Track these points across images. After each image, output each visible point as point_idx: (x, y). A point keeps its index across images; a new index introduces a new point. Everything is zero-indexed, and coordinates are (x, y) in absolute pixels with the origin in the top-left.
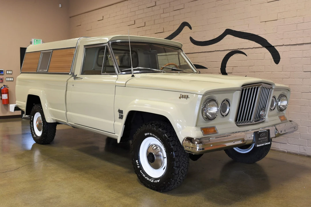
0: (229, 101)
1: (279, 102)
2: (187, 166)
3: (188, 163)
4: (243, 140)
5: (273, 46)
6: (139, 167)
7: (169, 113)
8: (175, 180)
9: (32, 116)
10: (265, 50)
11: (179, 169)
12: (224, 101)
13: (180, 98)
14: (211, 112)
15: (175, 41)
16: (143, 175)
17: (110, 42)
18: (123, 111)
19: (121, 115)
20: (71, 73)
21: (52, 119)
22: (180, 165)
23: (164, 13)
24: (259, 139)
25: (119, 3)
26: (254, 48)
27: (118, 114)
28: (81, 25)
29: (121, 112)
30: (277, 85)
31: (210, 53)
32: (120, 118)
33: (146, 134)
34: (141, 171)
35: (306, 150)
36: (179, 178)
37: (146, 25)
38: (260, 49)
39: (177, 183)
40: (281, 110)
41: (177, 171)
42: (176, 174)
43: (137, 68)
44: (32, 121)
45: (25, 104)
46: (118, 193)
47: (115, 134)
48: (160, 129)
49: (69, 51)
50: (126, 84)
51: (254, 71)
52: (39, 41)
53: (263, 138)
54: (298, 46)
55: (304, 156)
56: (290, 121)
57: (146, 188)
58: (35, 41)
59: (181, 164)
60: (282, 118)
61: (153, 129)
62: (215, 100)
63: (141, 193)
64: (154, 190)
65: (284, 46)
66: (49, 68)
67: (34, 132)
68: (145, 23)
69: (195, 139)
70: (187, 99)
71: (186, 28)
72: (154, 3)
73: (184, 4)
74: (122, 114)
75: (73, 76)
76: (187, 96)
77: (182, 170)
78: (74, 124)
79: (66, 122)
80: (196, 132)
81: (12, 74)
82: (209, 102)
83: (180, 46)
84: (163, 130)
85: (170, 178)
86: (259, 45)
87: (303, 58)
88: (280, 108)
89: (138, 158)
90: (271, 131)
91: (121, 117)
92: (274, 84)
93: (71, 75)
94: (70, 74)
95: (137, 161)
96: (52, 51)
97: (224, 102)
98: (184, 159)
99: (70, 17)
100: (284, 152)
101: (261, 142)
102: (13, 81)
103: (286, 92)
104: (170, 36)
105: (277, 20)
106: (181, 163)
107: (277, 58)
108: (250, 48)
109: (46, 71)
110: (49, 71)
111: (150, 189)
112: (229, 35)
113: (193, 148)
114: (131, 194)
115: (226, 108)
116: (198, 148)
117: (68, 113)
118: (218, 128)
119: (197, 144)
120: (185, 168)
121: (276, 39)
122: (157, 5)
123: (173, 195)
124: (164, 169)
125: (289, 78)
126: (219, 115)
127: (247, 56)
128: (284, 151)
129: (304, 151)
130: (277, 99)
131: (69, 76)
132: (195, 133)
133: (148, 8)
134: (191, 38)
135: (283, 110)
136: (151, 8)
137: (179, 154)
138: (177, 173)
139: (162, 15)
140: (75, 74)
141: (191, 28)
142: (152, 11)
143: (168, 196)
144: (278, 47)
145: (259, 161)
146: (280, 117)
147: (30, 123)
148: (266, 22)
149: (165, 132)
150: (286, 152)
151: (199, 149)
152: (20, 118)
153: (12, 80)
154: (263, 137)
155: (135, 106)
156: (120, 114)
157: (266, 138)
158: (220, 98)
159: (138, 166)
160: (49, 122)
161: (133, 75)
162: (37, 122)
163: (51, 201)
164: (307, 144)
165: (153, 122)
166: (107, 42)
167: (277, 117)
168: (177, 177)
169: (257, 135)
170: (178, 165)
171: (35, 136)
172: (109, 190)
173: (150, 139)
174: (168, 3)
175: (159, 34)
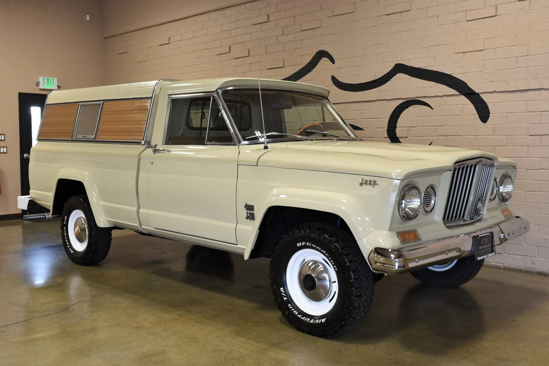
0: (435, 188)
1: (501, 187)
2: (371, 294)
3: (373, 289)
4: (459, 250)
5: (478, 94)
6: (285, 299)
7: (343, 208)
8: (353, 318)
9: (66, 217)
10: (464, 100)
11: (360, 299)
12: (428, 188)
13: (361, 184)
14: (413, 206)
15: (304, 83)
16: (294, 312)
17: (220, 91)
18: (253, 206)
19: (250, 213)
20: (145, 142)
21: (107, 220)
22: (361, 293)
23: (283, 34)
24: (480, 248)
25: (200, 16)
26: (444, 96)
27: (244, 212)
28: (126, 52)
29: (249, 208)
30: (500, 160)
31: (368, 104)
32: (247, 218)
33: (299, 245)
34: (289, 305)
35: (534, 264)
36: (359, 314)
37: (250, 55)
38: (455, 97)
39: (356, 323)
40: (504, 199)
41: (358, 304)
42: (355, 308)
43: (270, 134)
44: (65, 226)
45: (51, 195)
46: (258, 342)
47: (237, 245)
48: (325, 235)
49: (138, 104)
50: (257, 162)
51: (445, 134)
52: (52, 80)
53: (485, 246)
54: (518, 93)
55: (533, 273)
56: (517, 217)
57: (300, 333)
58: (46, 80)
59: (363, 292)
60: (505, 213)
61: (313, 235)
62: (417, 188)
63: (296, 341)
64: (314, 335)
65: (496, 93)
66: (98, 133)
67: (70, 244)
68: (249, 50)
69: (390, 250)
70: (373, 186)
71: (324, 61)
72: (266, 16)
73: (321, 21)
74: (252, 212)
75: (149, 147)
76: (375, 182)
77: (365, 302)
78: (154, 229)
79: (137, 225)
80: (390, 239)
81: (4, 140)
82: (409, 190)
83: (325, 93)
84: (330, 236)
85: (346, 315)
86: (453, 92)
87: (527, 113)
88: (502, 196)
89: (284, 285)
90: (494, 235)
91: (251, 217)
92: (497, 158)
93: (144, 145)
94: (143, 143)
95: (282, 289)
96: (102, 102)
97: (428, 190)
98: (368, 284)
99: (106, 38)
100: (498, 268)
101: (483, 253)
102: (6, 153)
103: (510, 171)
104: (295, 74)
105: (483, 50)
106: (364, 289)
107: (483, 113)
108: (438, 96)
109: (93, 137)
110: (97, 137)
111: (307, 335)
112: (401, 74)
113: (386, 264)
114: (280, 343)
115: (431, 200)
116: (397, 264)
117: (141, 210)
118: (421, 231)
119: (395, 258)
120: (368, 299)
121: (482, 81)
122: (270, 20)
123: (348, 343)
124: (330, 301)
125: (506, 146)
126: (421, 210)
127: (432, 109)
128: (498, 266)
129: (532, 266)
130: (498, 182)
131: (142, 148)
132: (388, 241)
133: (254, 25)
134: (333, 78)
135: (507, 200)
136: (261, 24)
137: (359, 275)
138: (357, 306)
139: (279, 38)
140: (153, 144)
141: (333, 61)
142: (262, 31)
143: (341, 344)
144: (486, 94)
145: (466, 282)
146: (503, 211)
147: (62, 229)
148: (464, 53)
149: (336, 240)
150: (503, 267)
151: (399, 267)
152: (20, 220)
153: (5, 151)
154: (485, 244)
155: (274, 198)
156: (249, 211)
157: (489, 245)
158: (423, 184)
159: (285, 297)
160: (102, 227)
161: (267, 146)
162: (75, 226)
163: (154, 359)
164: (537, 255)
165: (311, 224)
166: (214, 90)
167: (499, 212)
168: (356, 313)
169: (477, 240)
170: (359, 294)
171: (72, 252)
172: (241, 339)
173: (304, 253)
174: (291, 17)
175: (275, 69)
